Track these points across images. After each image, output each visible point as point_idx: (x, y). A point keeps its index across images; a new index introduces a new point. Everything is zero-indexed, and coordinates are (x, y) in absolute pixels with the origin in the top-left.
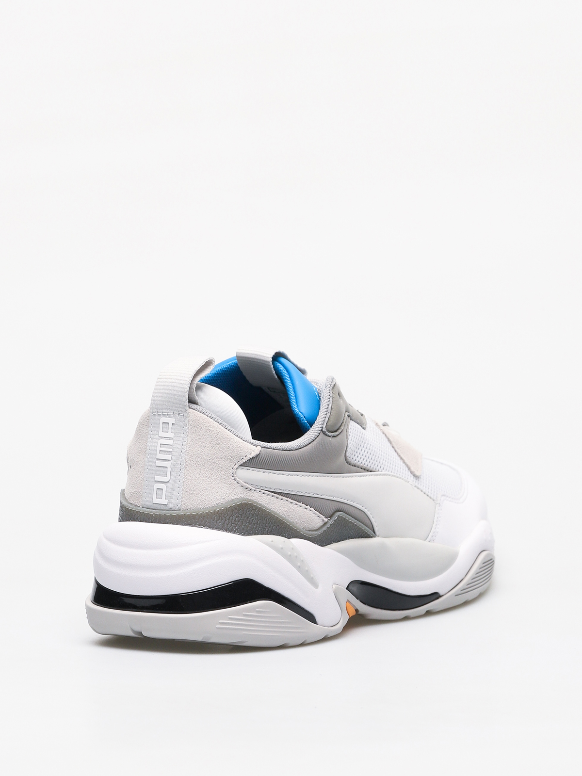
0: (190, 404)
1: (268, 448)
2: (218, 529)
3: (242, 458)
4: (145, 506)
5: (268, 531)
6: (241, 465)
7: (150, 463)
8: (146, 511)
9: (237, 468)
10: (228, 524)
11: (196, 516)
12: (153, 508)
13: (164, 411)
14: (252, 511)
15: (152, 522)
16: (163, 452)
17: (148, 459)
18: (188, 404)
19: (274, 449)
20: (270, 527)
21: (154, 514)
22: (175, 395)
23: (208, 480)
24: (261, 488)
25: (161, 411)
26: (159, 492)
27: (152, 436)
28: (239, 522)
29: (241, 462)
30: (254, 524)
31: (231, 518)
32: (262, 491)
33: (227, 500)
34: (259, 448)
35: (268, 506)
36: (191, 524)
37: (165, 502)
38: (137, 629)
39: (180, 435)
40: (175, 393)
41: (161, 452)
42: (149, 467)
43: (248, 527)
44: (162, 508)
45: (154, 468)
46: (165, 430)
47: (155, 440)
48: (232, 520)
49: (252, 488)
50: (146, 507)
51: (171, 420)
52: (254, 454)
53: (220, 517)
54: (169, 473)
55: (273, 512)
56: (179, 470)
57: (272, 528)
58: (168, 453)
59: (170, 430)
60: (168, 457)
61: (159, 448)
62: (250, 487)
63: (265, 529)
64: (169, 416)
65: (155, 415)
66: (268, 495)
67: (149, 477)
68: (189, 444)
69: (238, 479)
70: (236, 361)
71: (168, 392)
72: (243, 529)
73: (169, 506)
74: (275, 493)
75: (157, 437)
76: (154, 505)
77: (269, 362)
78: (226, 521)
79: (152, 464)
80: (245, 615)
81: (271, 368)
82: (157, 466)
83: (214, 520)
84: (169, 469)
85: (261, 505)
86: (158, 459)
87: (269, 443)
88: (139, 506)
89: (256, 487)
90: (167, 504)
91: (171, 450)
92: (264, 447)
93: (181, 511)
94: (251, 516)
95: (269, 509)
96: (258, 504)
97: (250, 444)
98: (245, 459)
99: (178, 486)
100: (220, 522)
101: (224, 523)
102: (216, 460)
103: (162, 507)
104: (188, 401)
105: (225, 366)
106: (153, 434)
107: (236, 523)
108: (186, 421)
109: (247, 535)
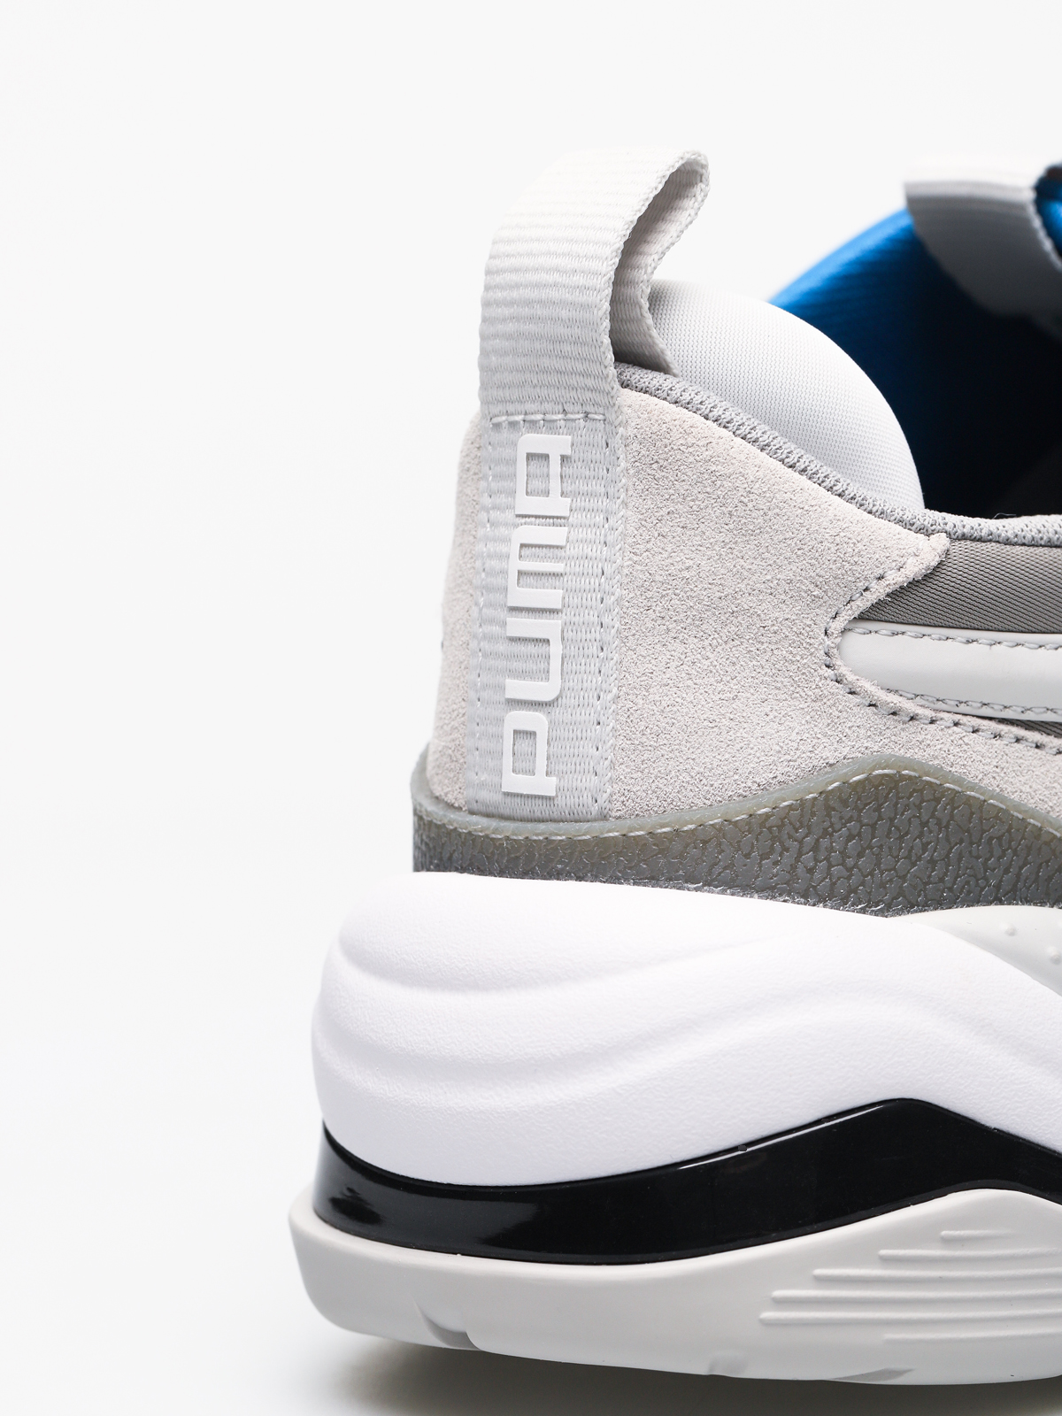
0: (623, 367)
1: (980, 540)
2: (769, 890)
3: (861, 585)
4: (475, 807)
5: (998, 887)
6: (863, 617)
7: (488, 629)
8: (479, 824)
9: (844, 631)
10: (811, 871)
11: (671, 841)
12: (507, 812)
13: (530, 407)
14: (919, 807)
15: (501, 874)
16: (531, 580)
17: (481, 610)
18: (612, 371)
19: (1007, 542)
20: (1007, 871)
21: (507, 838)
22: (560, 340)
23: (720, 687)
24: (963, 708)
25: (520, 407)
26: (524, 745)
27: (494, 515)
28: (860, 855)
29: (862, 604)
30: (932, 862)
31: (825, 842)
32: (964, 719)
33: (806, 765)
34: (940, 542)
35: (990, 783)
36: (651, 878)
37: (544, 785)
38: (453, 1322)
39: (593, 504)
40: (562, 331)
41: (524, 579)
42: (485, 645)
43: (904, 878)
44: (538, 814)
45: (502, 647)
46: (537, 484)
47: (503, 531)
48: (831, 850)
49: (920, 711)
50: (483, 809)
51: (555, 444)
52: (914, 569)
53: (774, 839)
54: (555, 665)
55: (1017, 807)
56: (594, 650)
57: (1018, 875)
58: (552, 580)
59: (555, 485)
60: (549, 596)
61: (516, 565)
62: (911, 707)
63: (986, 879)
64: (550, 426)
65: (497, 426)
66: (997, 736)
67: (485, 687)
68: (631, 540)
69: (851, 677)
70: (906, 221)
71: (531, 328)
72: (882, 885)
73: (565, 804)
74: (1029, 725)
75: (509, 516)
76: (508, 800)
77: (1020, 207)
78: (800, 854)
79: (495, 629)
80: (887, 1261)
81: (1031, 232)
82: (513, 640)
83: (747, 856)
84: (556, 649)
85: (959, 781)
86: (513, 609)
87: (991, 517)
88: (460, 809)
89: (940, 705)
90: (554, 794)
91: (558, 567)
92: (964, 537)
93: (607, 825)
94: (915, 830)
95: (999, 797)
96: (947, 776)
97: (898, 528)
98: (879, 591)
99: (594, 718)
100: (776, 863)
101: (794, 867)
102: (746, 602)
103: (539, 809)
104: (611, 356)
105: (872, 243)
106: (495, 507)
107: (850, 862)
108: (616, 442)
109: (899, 913)
